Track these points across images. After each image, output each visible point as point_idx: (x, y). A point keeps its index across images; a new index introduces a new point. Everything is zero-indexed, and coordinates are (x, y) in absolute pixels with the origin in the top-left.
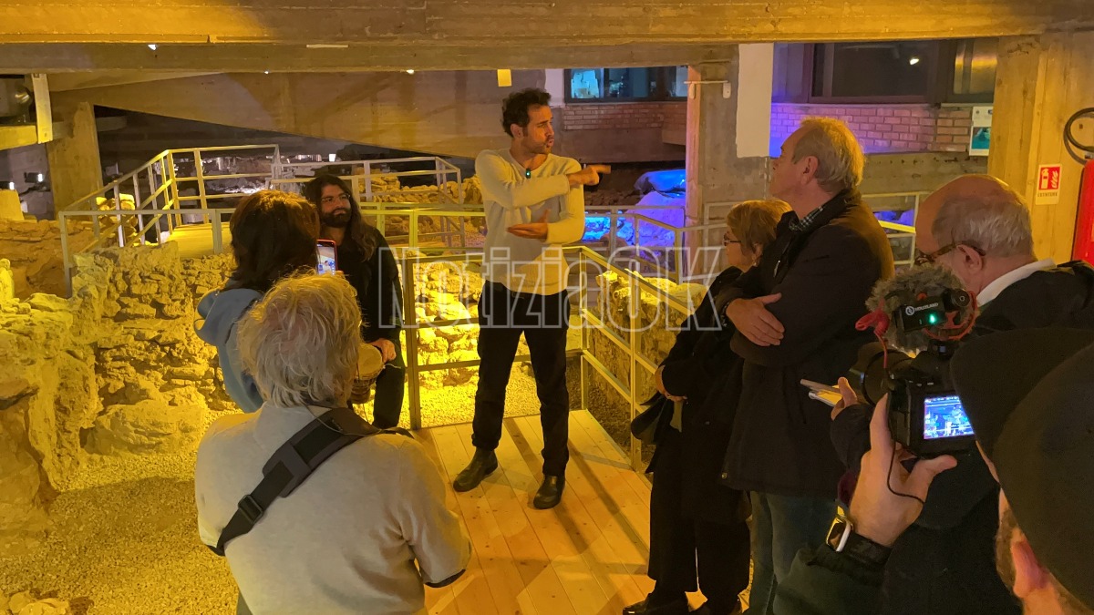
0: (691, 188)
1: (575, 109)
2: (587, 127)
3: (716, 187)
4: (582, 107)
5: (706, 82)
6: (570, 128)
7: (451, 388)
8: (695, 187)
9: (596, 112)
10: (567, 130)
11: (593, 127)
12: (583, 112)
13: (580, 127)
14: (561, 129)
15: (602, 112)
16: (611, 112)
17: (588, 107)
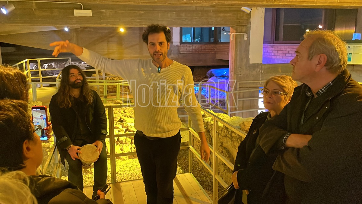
0: (231, 75)
1: (183, 46)
2: (188, 53)
3: (241, 75)
4: (186, 45)
5: (237, 33)
6: (182, 53)
7: (132, 160)
8: (233, 75)
9: (192, 47)
10: (181, 54)
11: (190, 53)
12: (187, 47)
13: (186, 53)
14: (179, 53)
15: (194, 47)
16: (196, 47)
17: (188, 45)
